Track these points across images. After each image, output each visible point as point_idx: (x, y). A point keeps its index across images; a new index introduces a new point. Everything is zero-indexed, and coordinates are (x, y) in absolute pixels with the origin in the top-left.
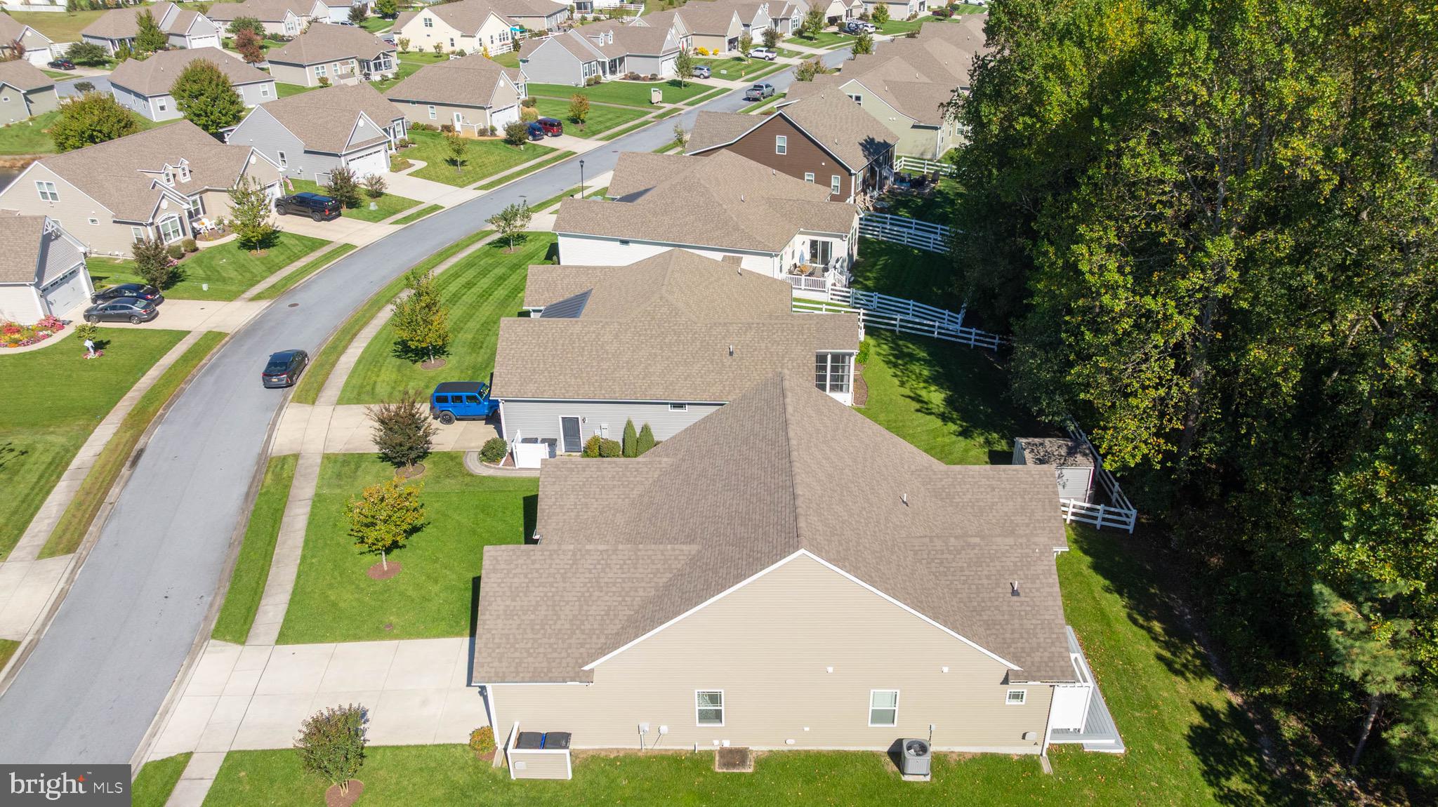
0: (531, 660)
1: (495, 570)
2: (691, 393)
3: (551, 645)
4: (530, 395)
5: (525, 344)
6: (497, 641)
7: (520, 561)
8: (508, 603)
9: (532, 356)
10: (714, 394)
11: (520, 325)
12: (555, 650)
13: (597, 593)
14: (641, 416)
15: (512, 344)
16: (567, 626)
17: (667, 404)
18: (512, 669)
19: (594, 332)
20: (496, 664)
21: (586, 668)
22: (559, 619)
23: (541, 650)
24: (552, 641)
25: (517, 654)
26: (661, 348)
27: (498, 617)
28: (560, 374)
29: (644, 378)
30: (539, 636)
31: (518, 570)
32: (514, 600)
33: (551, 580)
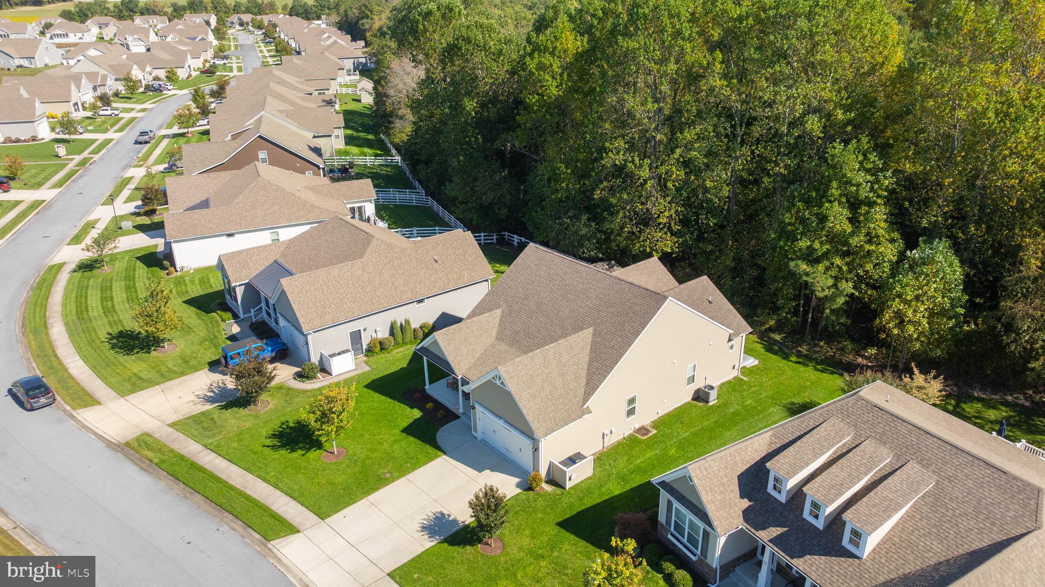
0: (558, 415)
1: (511, 378)
2: (428, 291)
3: (562, 403)
4: (330, 322)
5: (307, 292)
6: (537, 413)
7: (520, 368)
8: (528, 391)
9: (316, 297)
10: (440, 287)
11: (296, 281)
12: (565, 405)
13: (565, 369)
14: (399, 316)
15: (298, 294)
16: (563, 391)
17: (414, 302)
18: (553, 423)
19: (348, 271)
20: (544, 424)
21: (585, 407)
22: (557, 388)
23: (560, 407)
24: (562, 400)
25: (551, 415)
26: (395, 270)
27: (529, 401)
28: (342, 304)
29: (395, 291)
30: (554, 401)
31: (522, 373)
32: (530, 389)
33: (540, 371)
